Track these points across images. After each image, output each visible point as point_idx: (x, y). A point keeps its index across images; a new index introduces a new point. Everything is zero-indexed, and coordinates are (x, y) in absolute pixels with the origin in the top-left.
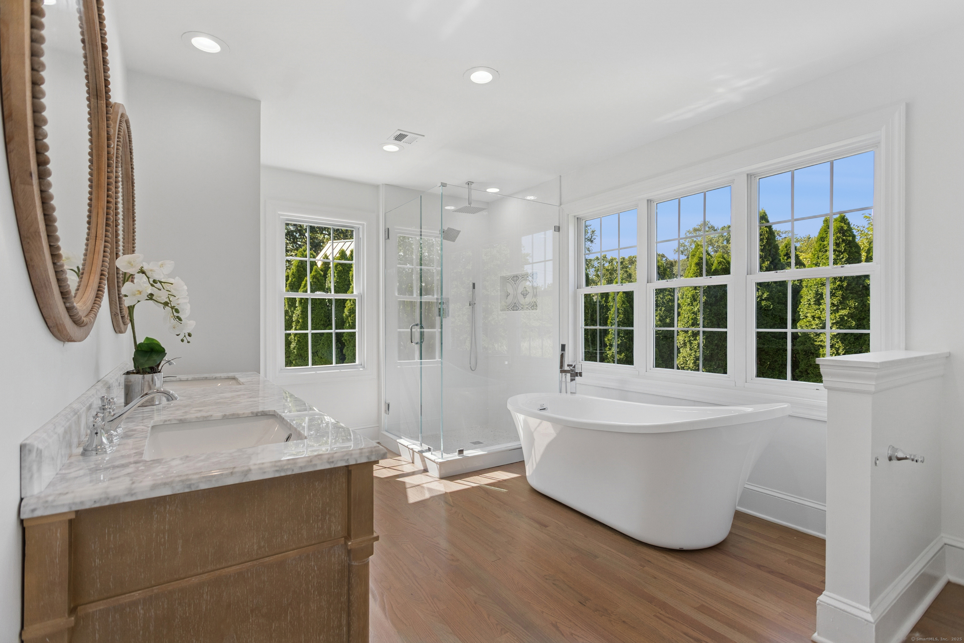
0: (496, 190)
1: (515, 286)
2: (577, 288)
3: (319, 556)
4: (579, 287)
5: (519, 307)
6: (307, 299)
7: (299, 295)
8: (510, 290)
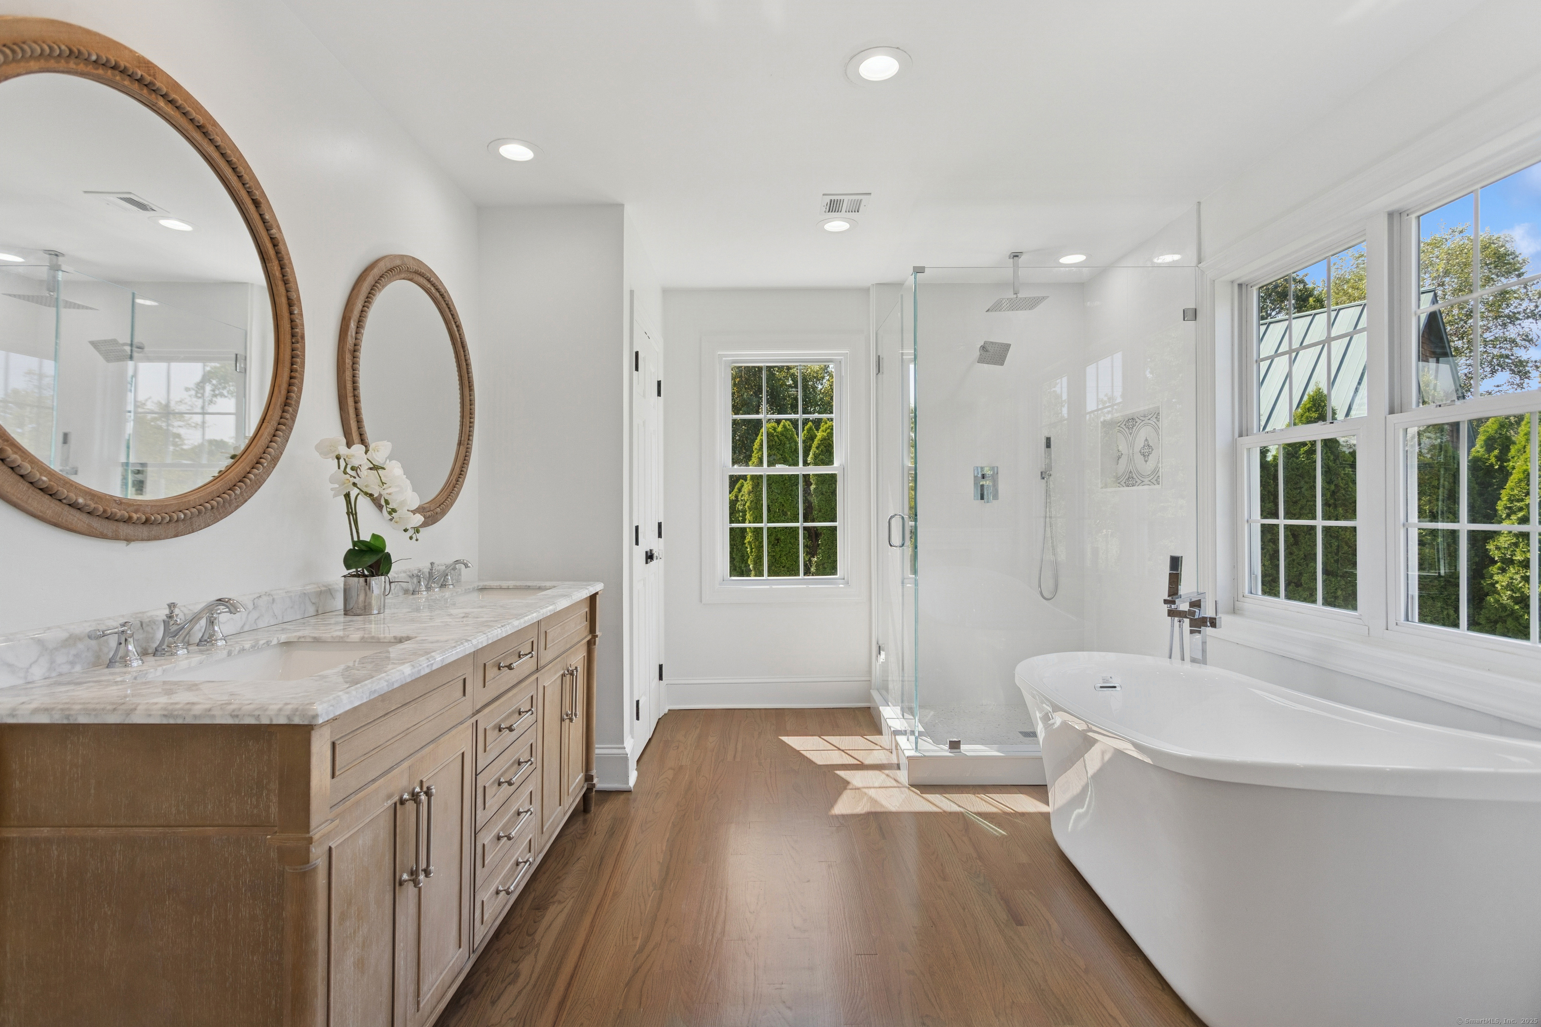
0: (1078, 258)
1: (1131, 439)
2: (1241, 435)
3: (253, 845)
4: (1244, 433)
5: (1138, 480)
6: (761, 476)
7: (750, 470)
8: (1123, 447)
